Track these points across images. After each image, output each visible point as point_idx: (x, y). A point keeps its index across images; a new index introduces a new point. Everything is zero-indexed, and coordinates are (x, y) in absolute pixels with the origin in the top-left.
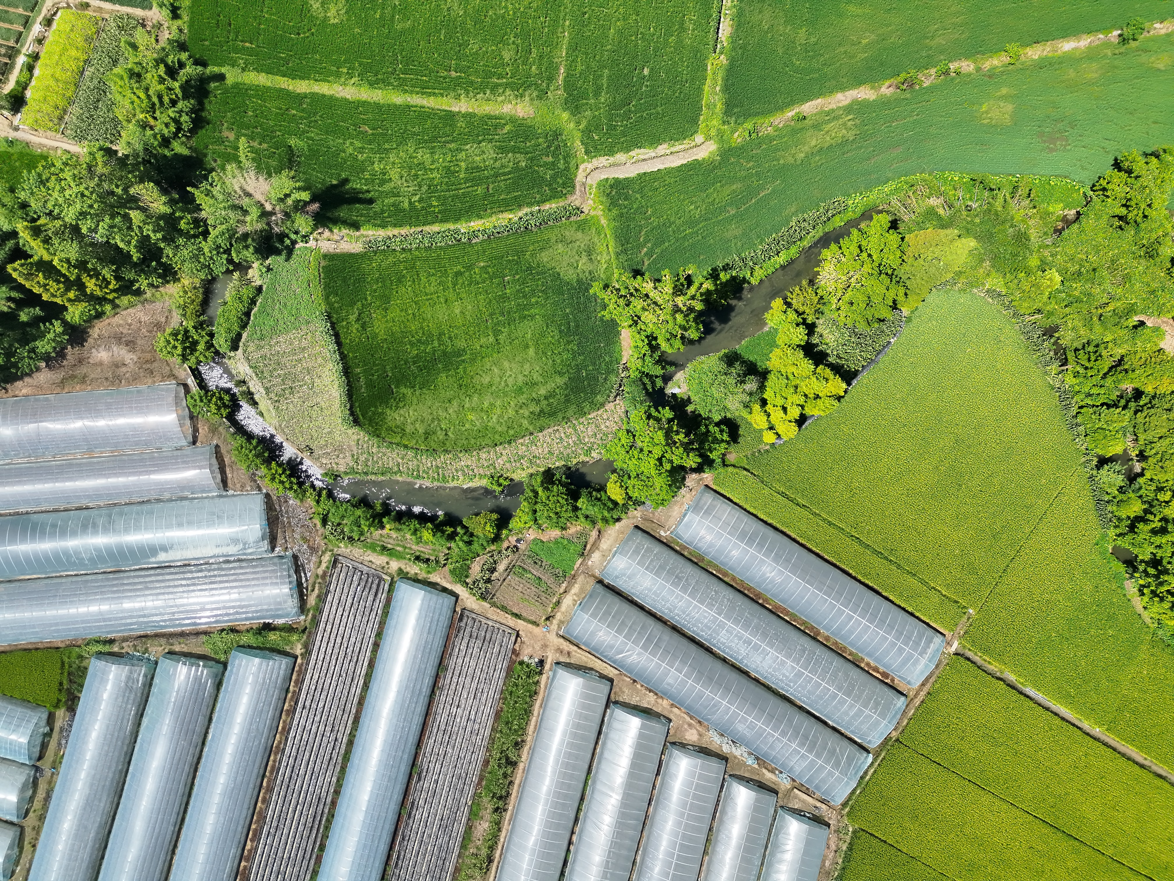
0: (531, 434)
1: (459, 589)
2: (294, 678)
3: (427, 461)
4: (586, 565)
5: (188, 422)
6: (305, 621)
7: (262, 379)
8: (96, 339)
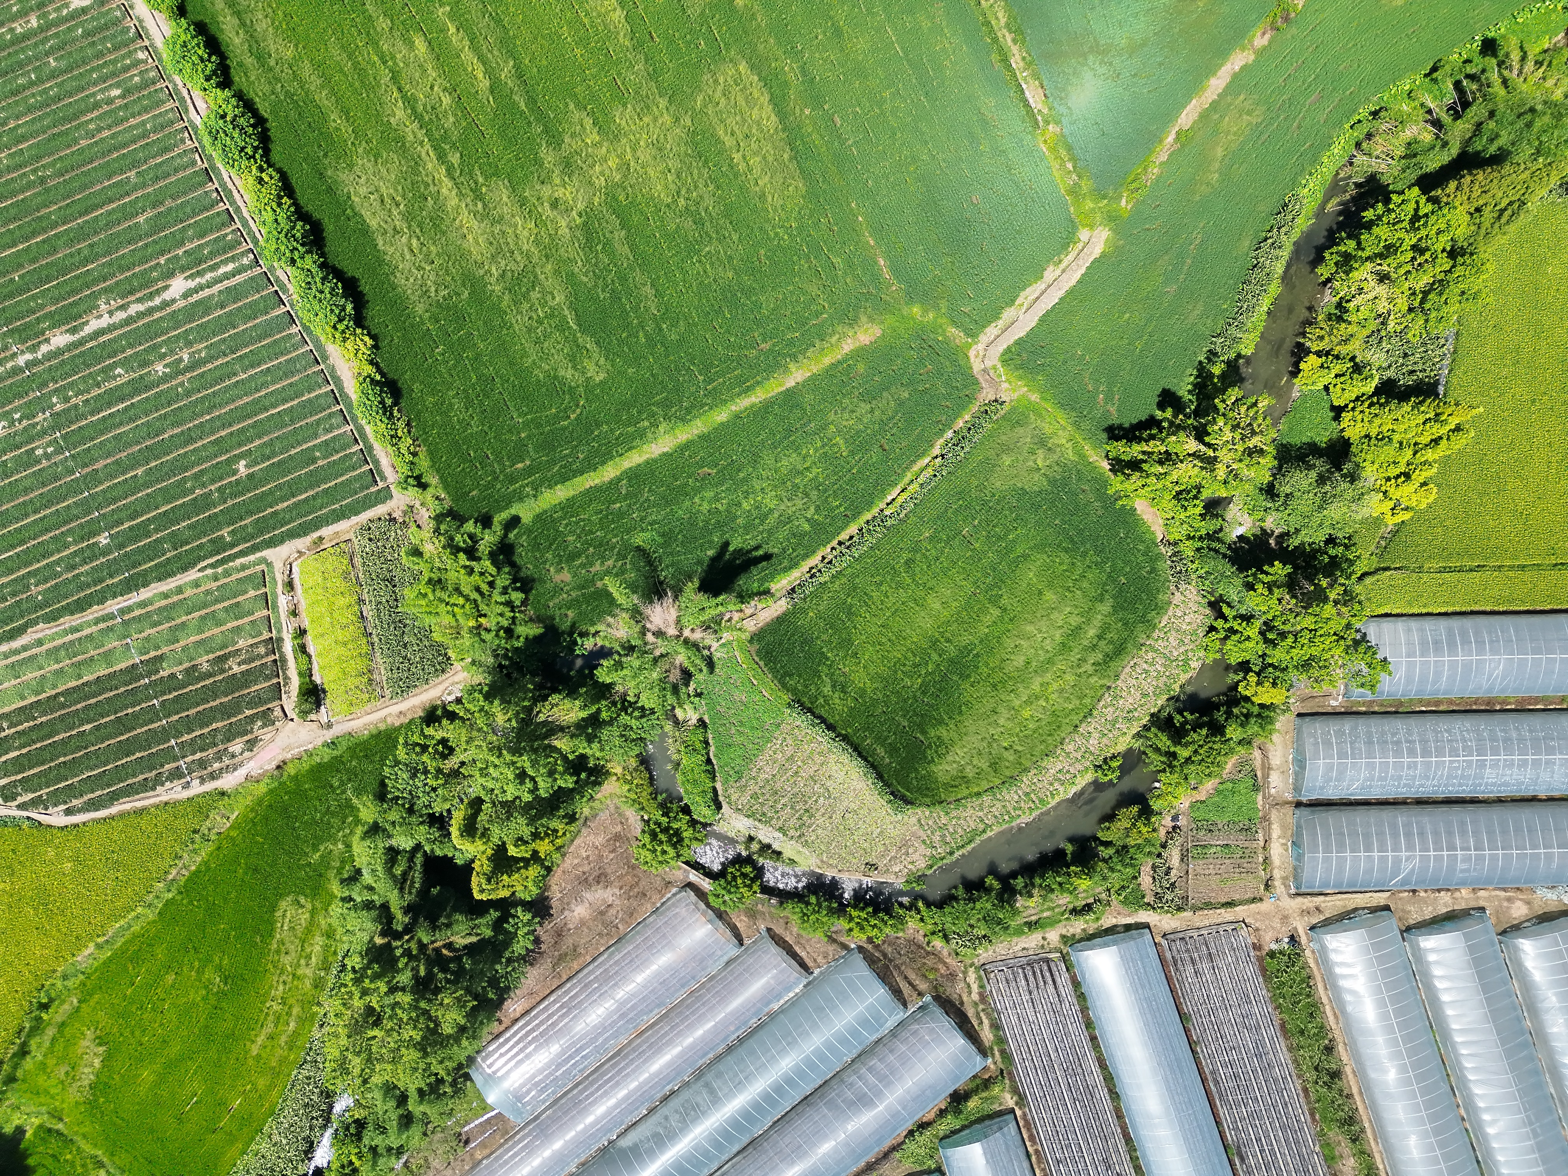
0: (1109, 688)
1: (1143, 916)
2: (1025, 1136)
3: (1011, 795)
4: (1270, 796)
5: (719, 923)
6: (995, 1063)
7: (768, 822)
8: (560, 899)
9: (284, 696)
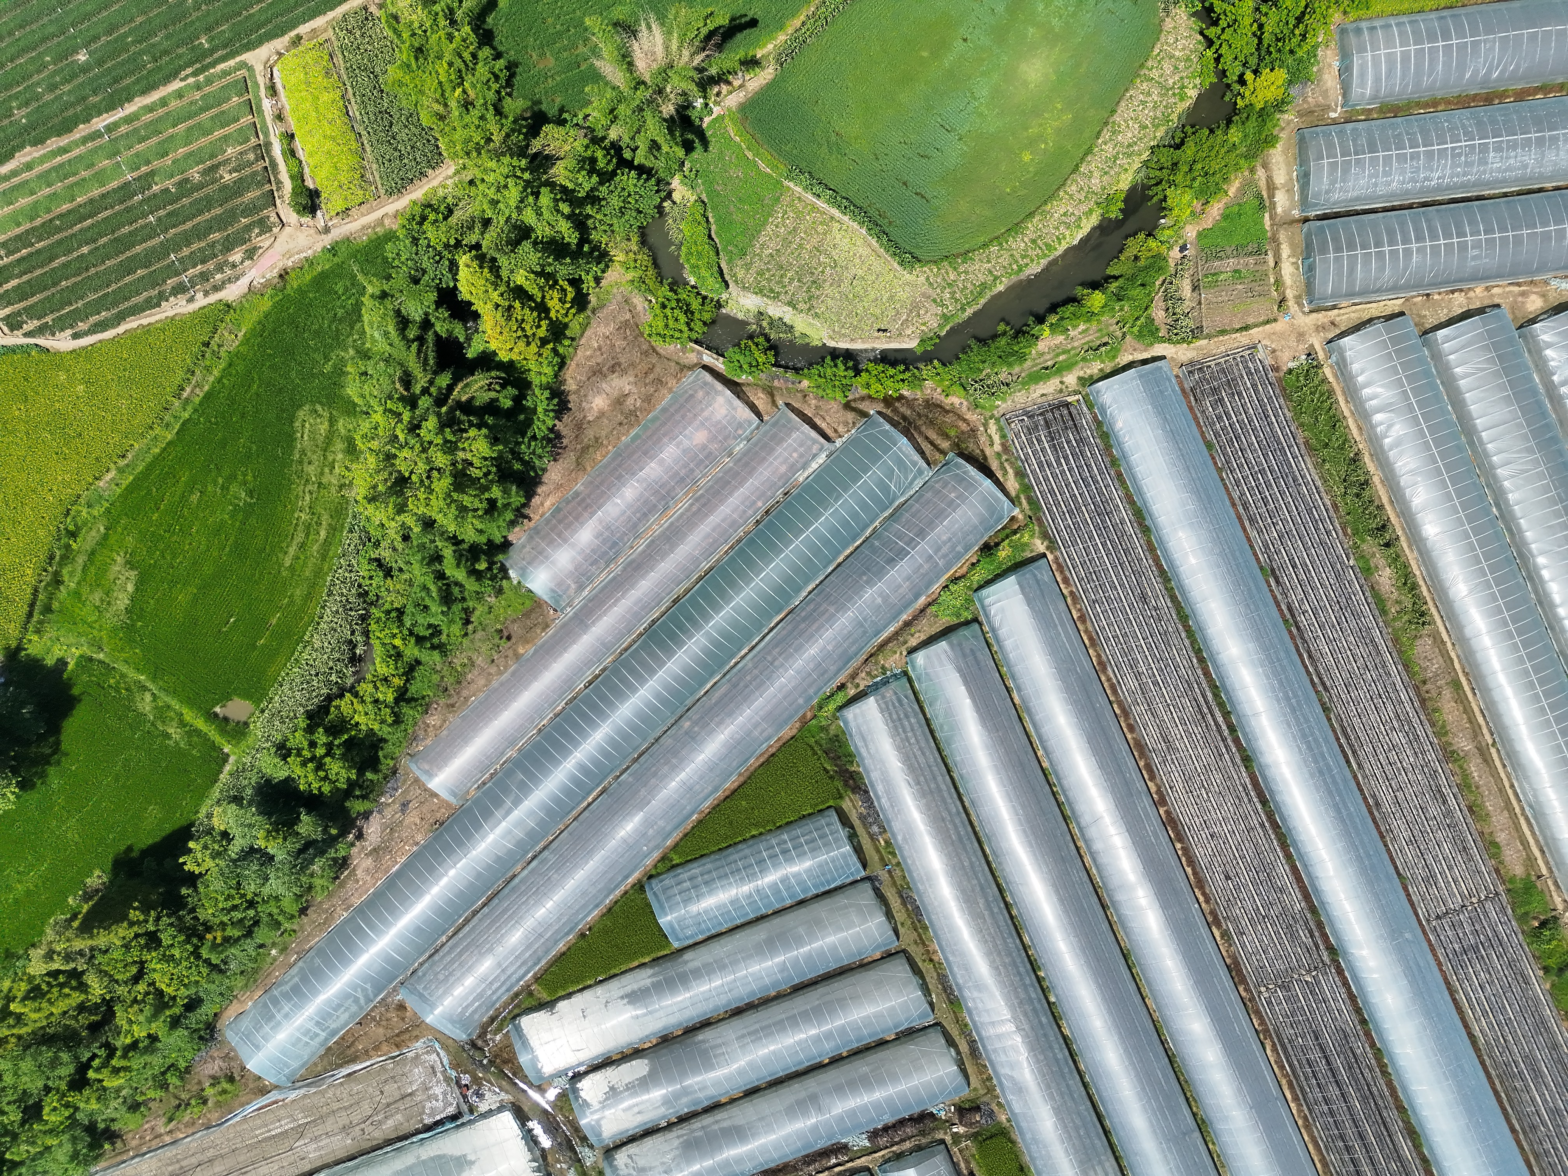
1: (1159, 349)
2: (1060, 580)
3: (1018, 244)
4: (1277, 215)
5: (738, 403)
6: (1022, 511)
7: (776, 297)
8: (577, 392)
9: (278, 202)
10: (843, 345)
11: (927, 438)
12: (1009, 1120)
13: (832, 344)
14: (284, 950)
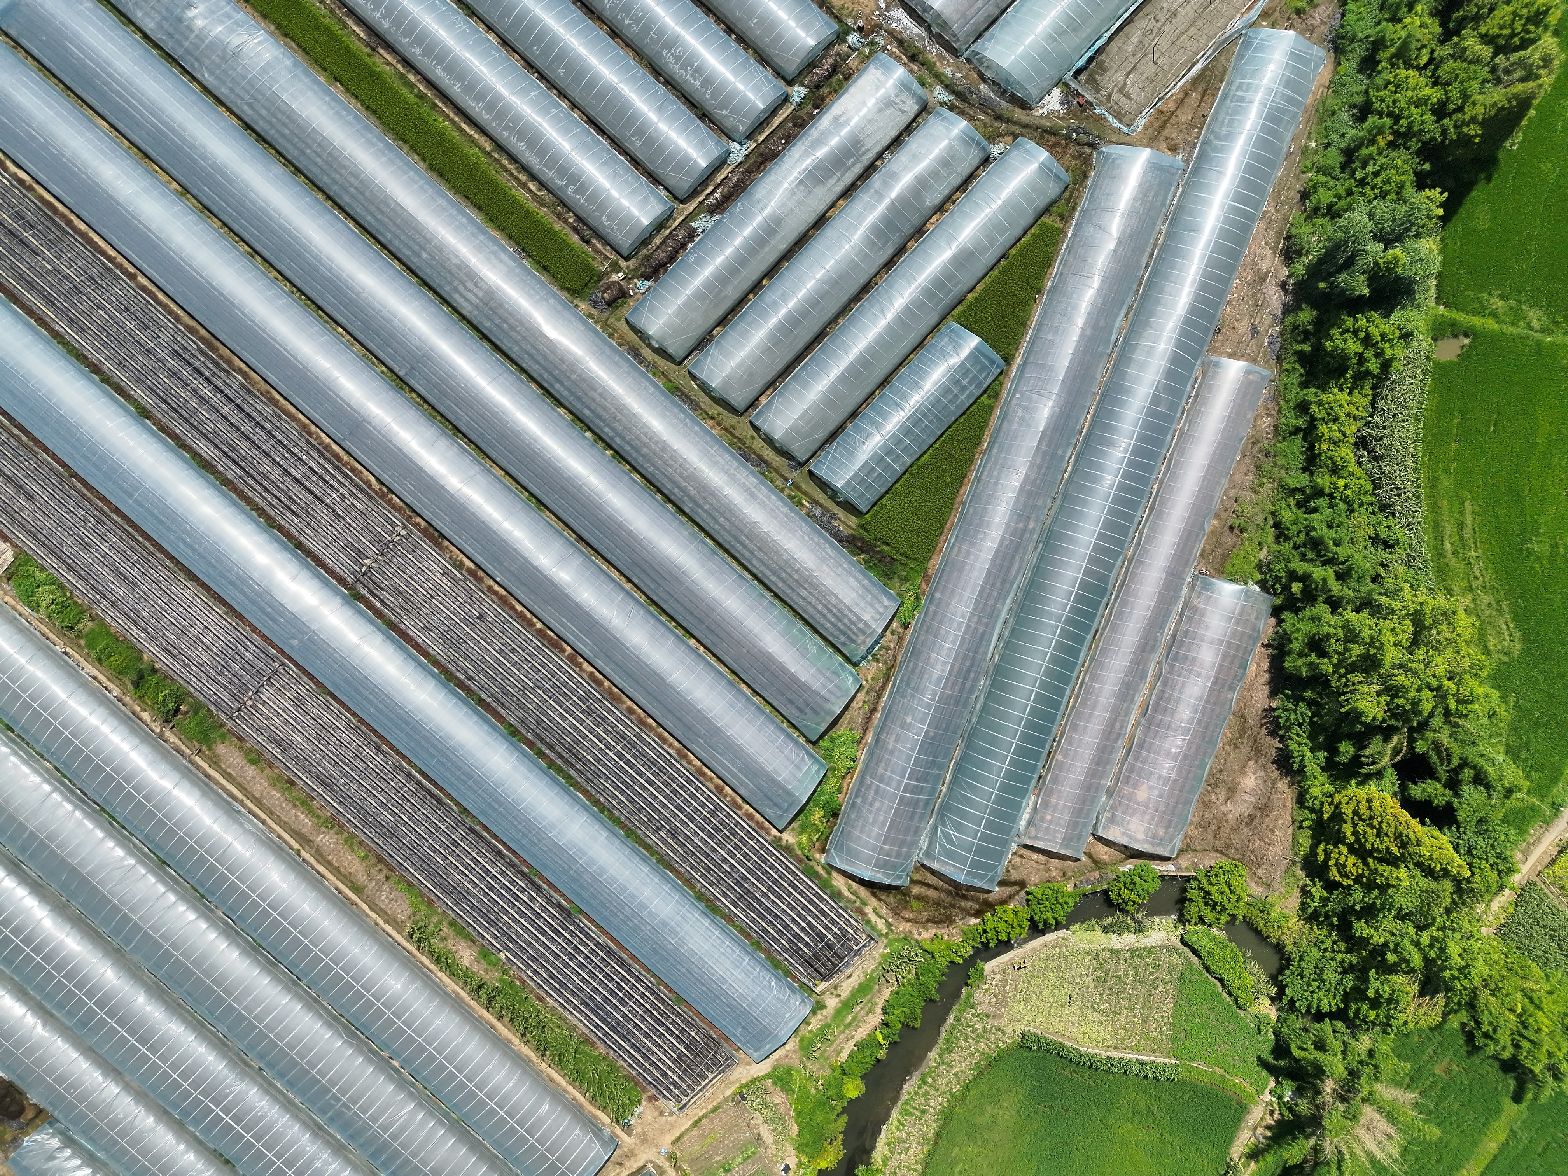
5: (1123, 841)
6: (819, 863)
7: (1133, 952)
8: (1274, 783)
10: (1050, 937)
11: (936, 888)
12: (577, 306)
13: (1062, 933)
14: (1305, 151)
